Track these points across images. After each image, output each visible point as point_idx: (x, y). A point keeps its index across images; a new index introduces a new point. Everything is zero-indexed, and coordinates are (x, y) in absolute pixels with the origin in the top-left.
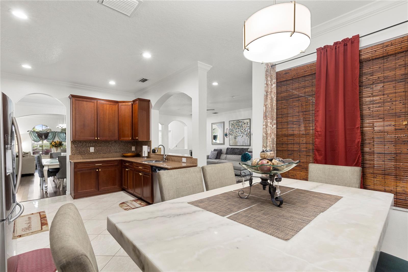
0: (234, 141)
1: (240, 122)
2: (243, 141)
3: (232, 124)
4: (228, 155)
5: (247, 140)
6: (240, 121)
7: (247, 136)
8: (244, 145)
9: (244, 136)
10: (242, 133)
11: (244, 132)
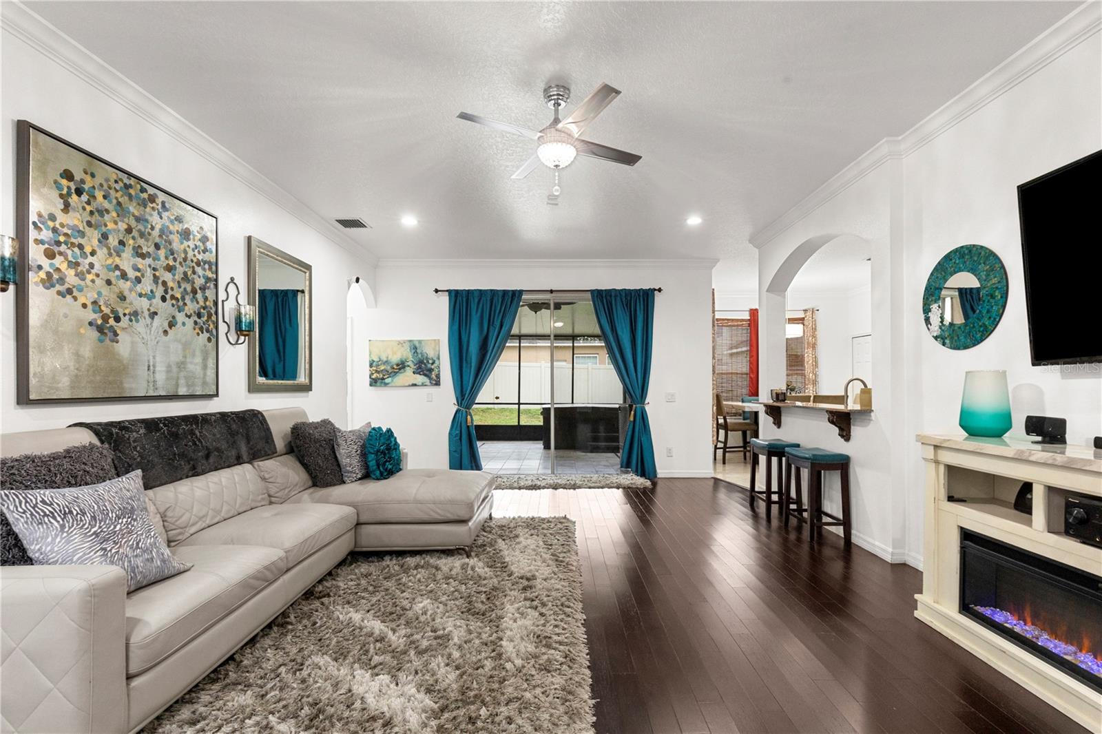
7: (202, 333)
8: (182, 391)
9: (184, 324)
10: (168, 297)
11: (179, 296)
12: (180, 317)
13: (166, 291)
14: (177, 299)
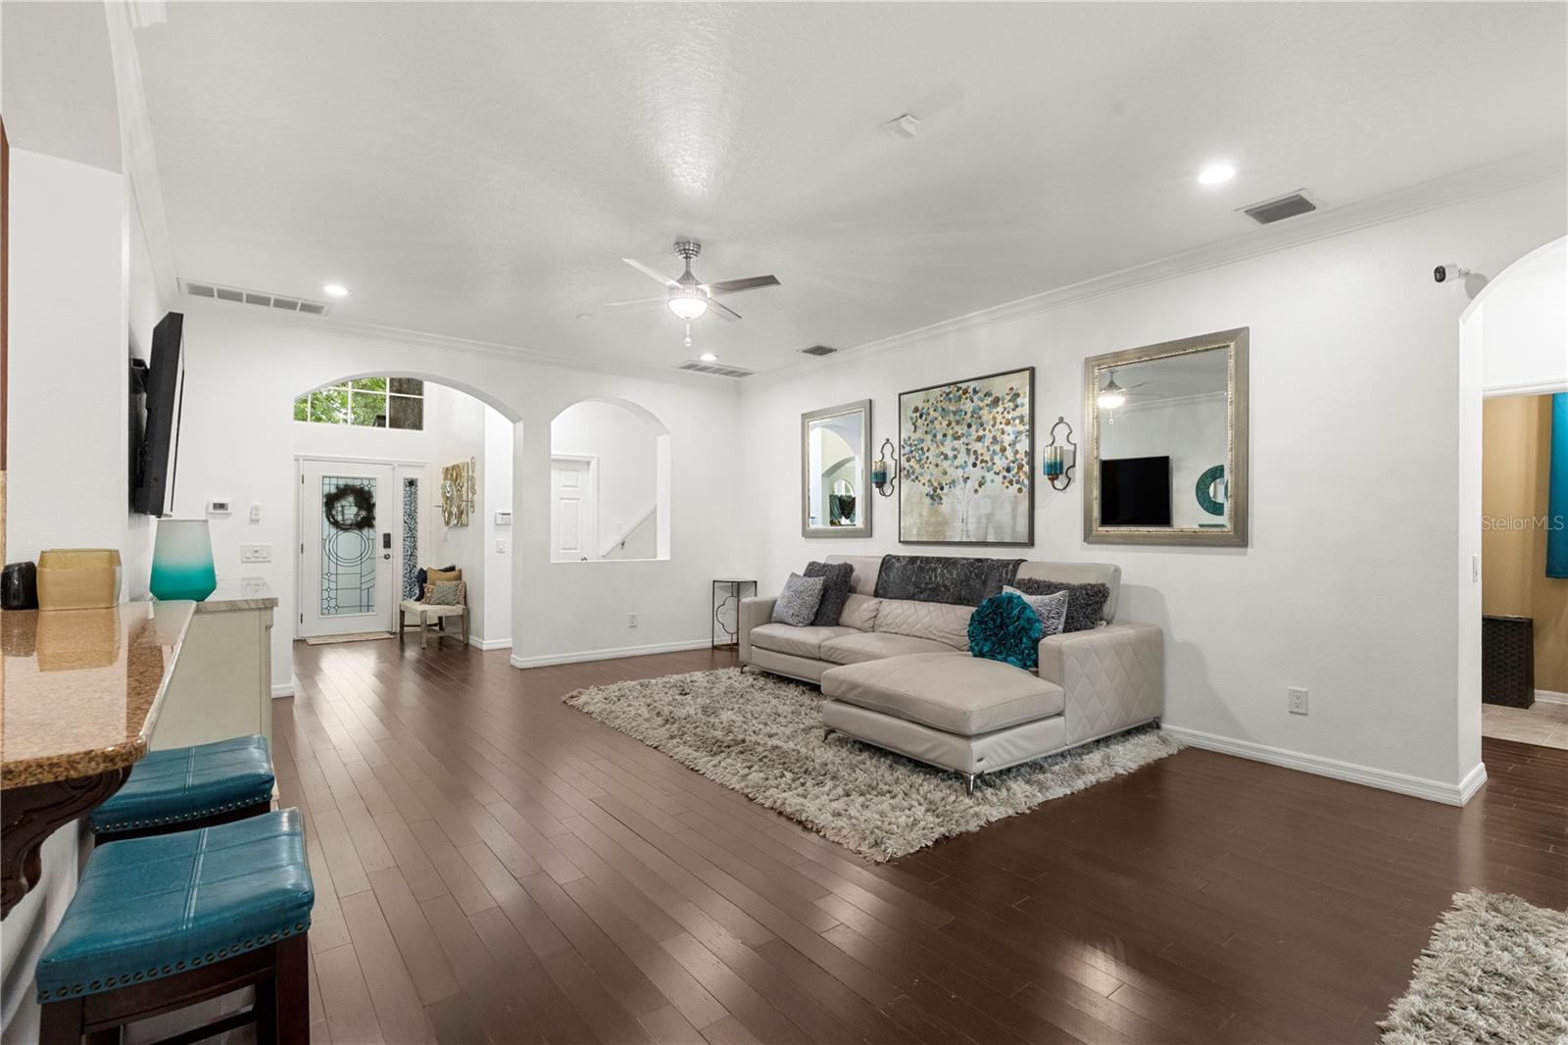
0: (925, 513)
1: (966, 392)
2: (985, 509)
3: (916, 410)
4: (886, 602)
5: (1008, 508)
6: (964, 386)
7: (1012, 485)
8: (991, 539)
9: (992, 481)
10: (978, 462)
11: (988, 458)
12: (989, 476)
13: (977, 459)
14: (987, 462)
